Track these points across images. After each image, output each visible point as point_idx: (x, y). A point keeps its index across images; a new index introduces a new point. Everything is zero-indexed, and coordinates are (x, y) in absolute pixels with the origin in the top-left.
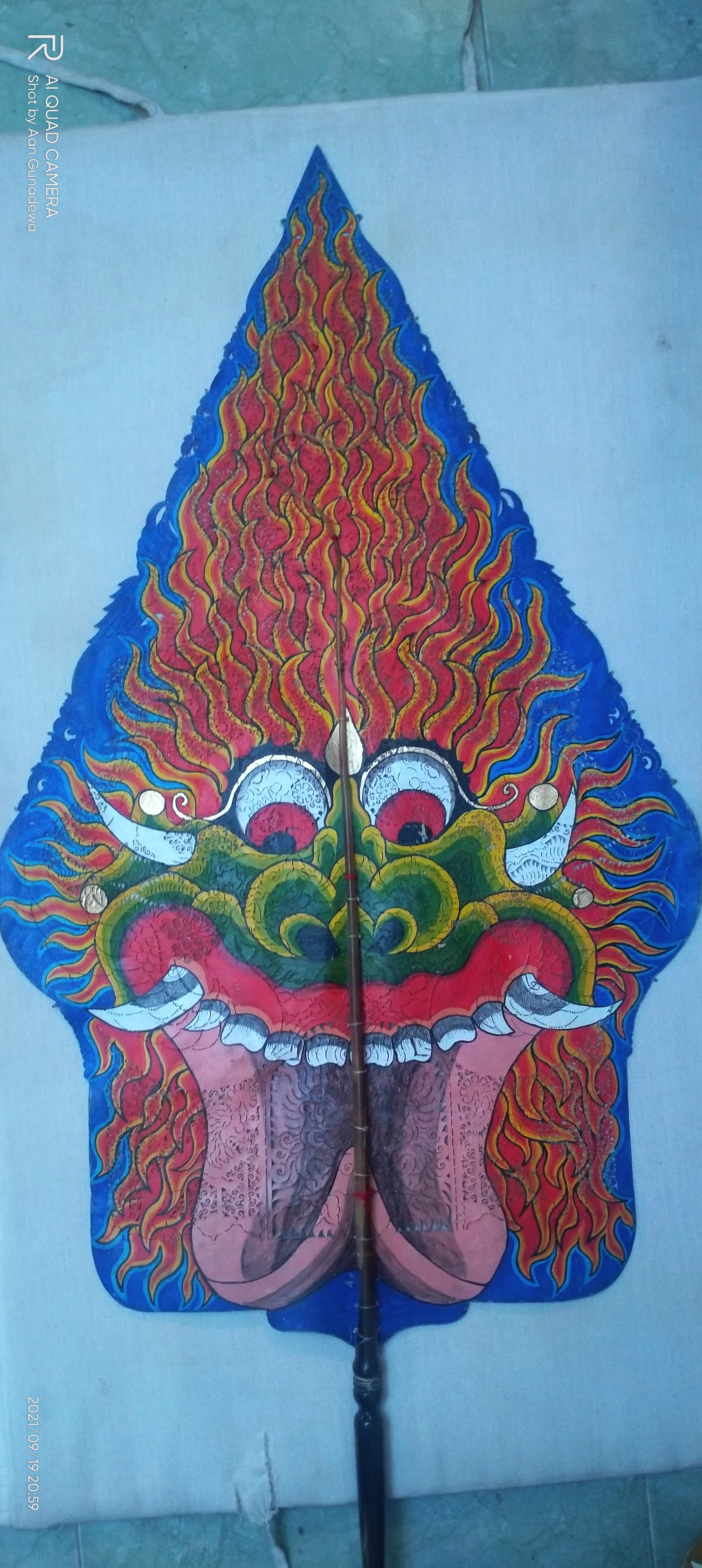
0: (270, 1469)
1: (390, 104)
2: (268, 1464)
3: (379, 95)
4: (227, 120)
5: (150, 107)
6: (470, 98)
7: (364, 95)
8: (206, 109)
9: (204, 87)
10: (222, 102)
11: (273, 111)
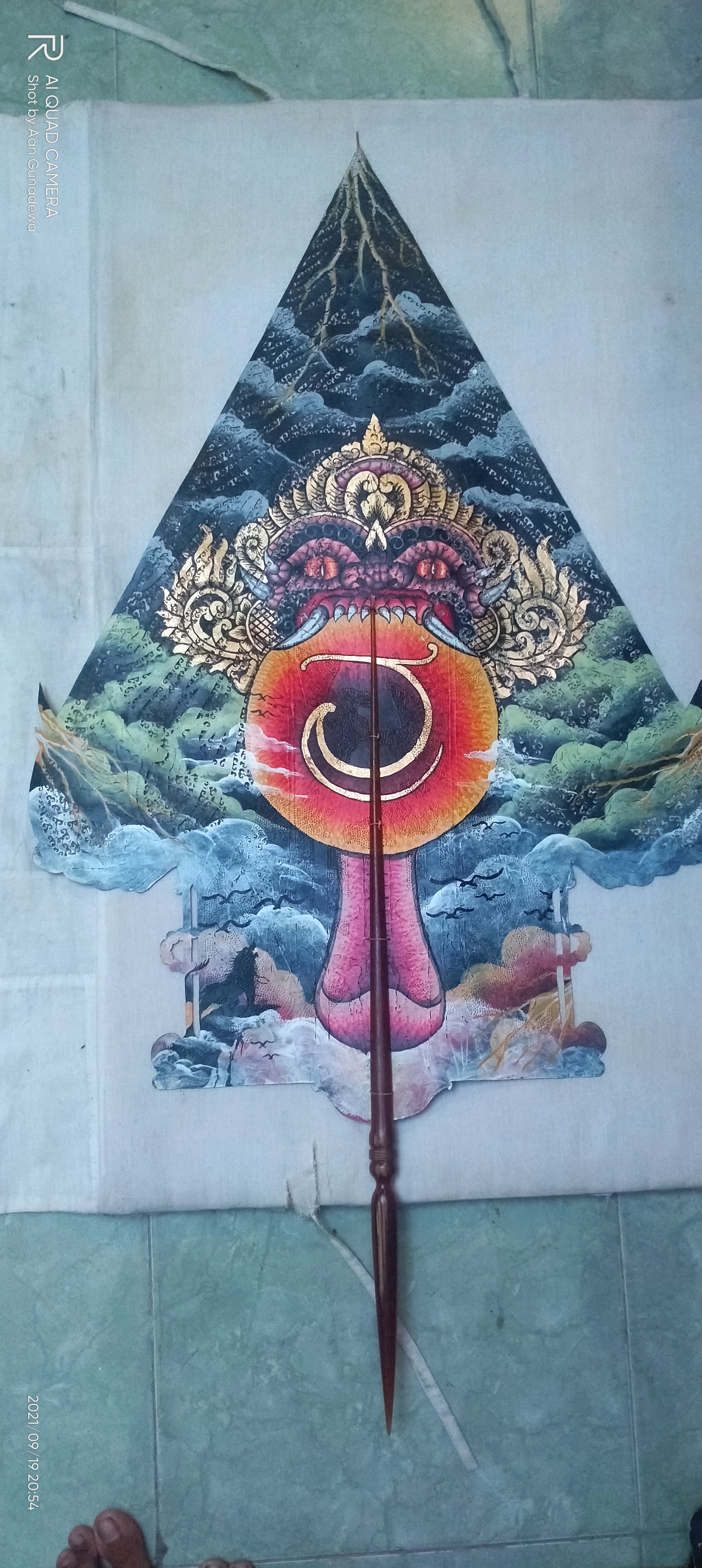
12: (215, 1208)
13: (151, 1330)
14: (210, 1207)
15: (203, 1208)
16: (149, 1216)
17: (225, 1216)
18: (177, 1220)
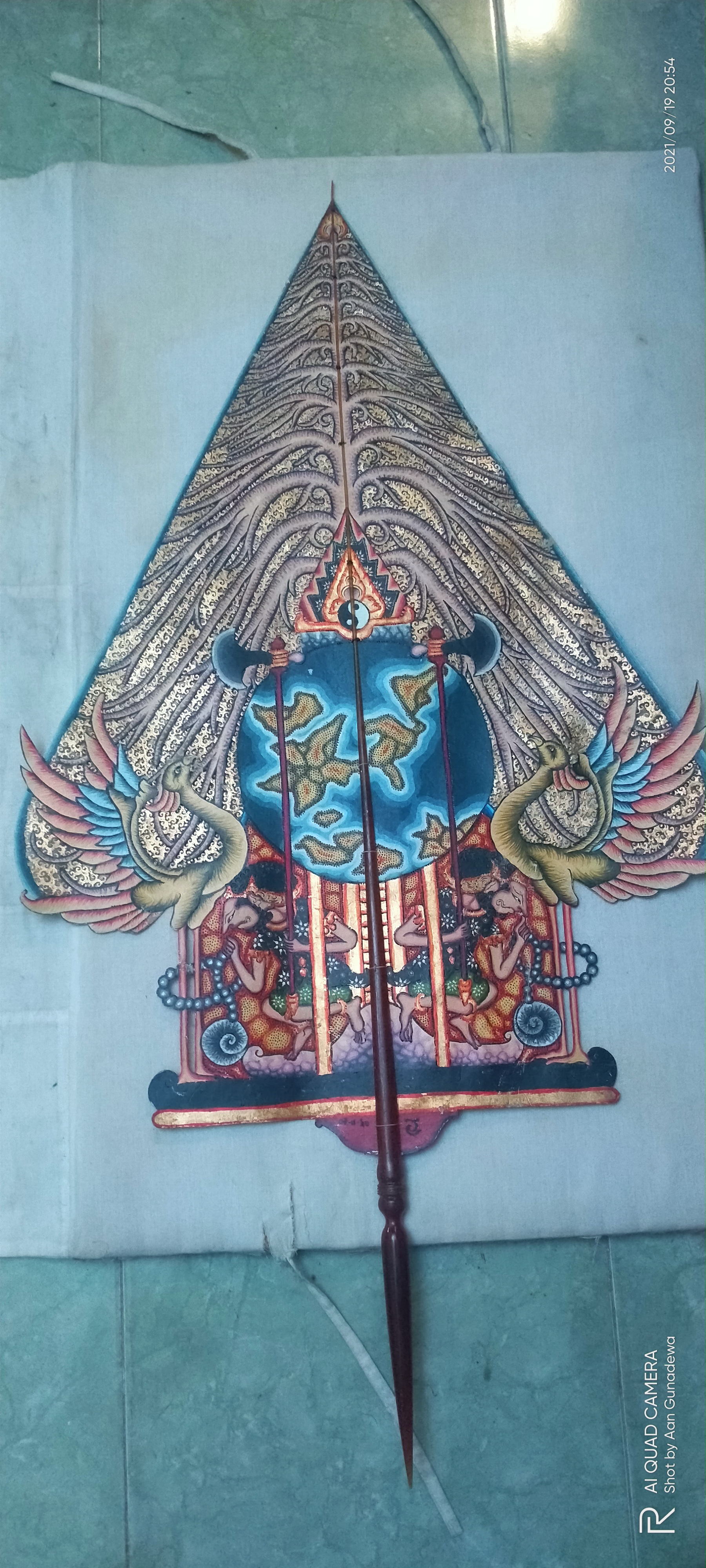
0: (293, 1212)
1: (432, 158)
2: (293, 1207)
4: (309, 164)
5: (248, 151)
6: (495, 157)
7: (413, 152)
8: (290, 156)
9: (290, 142)
10: (302, 152)
11: (345, 159)
12: (189, 1252)
13: (123, 1382)
14: (183, 1251)
15: (176, 1252)
16: (121, 1262)
17: (200, 1260)
18: (150, 1267)
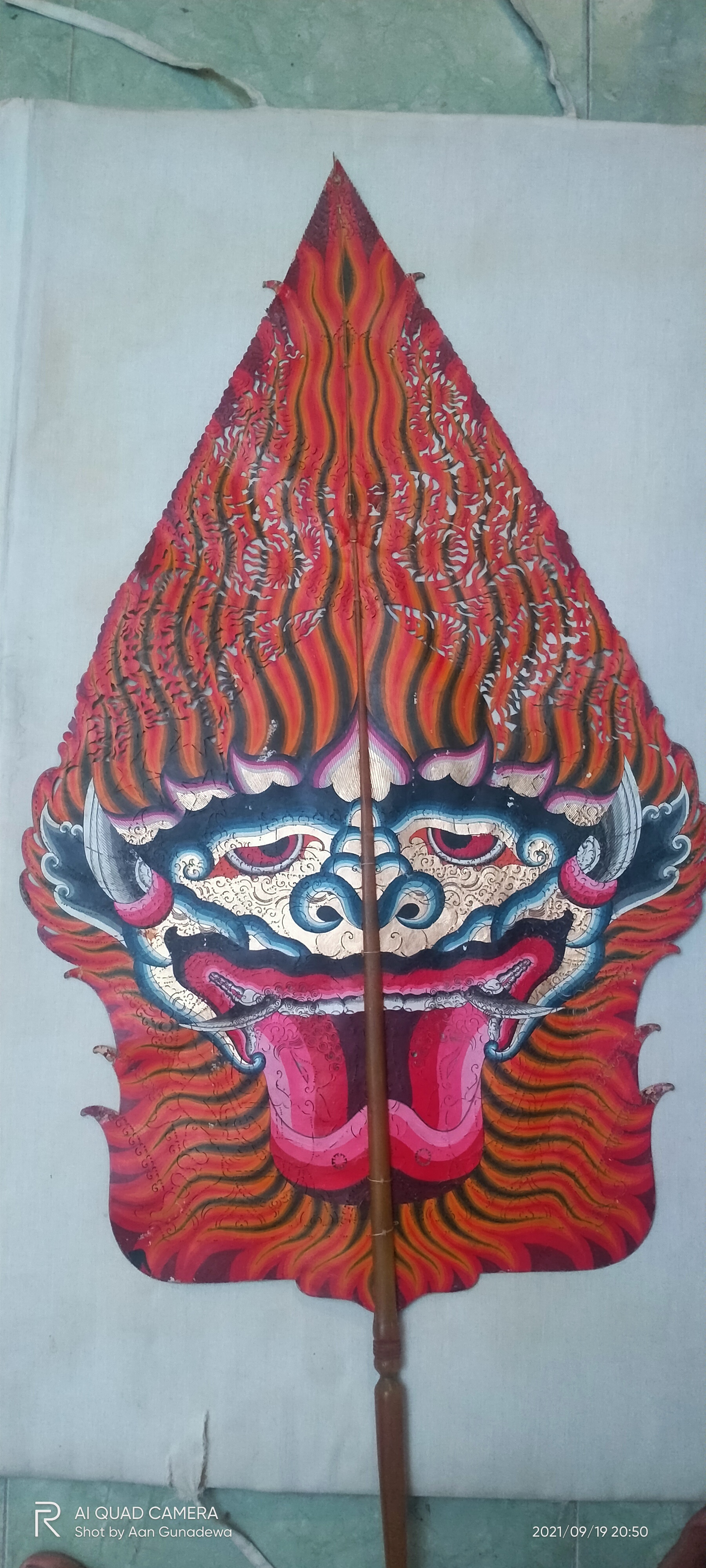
1: (488, 119)
2: (206, 1442)
3: (478, 112)
5: (255, 95)
6: (568, 124)
7: (463, 110)
11: (374, 115)
16: (5, 1478)
